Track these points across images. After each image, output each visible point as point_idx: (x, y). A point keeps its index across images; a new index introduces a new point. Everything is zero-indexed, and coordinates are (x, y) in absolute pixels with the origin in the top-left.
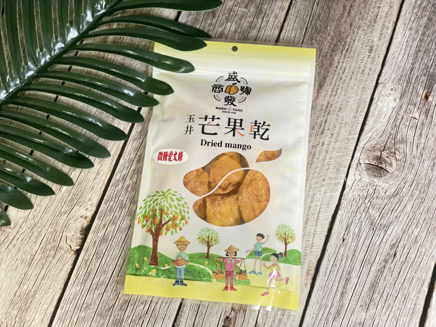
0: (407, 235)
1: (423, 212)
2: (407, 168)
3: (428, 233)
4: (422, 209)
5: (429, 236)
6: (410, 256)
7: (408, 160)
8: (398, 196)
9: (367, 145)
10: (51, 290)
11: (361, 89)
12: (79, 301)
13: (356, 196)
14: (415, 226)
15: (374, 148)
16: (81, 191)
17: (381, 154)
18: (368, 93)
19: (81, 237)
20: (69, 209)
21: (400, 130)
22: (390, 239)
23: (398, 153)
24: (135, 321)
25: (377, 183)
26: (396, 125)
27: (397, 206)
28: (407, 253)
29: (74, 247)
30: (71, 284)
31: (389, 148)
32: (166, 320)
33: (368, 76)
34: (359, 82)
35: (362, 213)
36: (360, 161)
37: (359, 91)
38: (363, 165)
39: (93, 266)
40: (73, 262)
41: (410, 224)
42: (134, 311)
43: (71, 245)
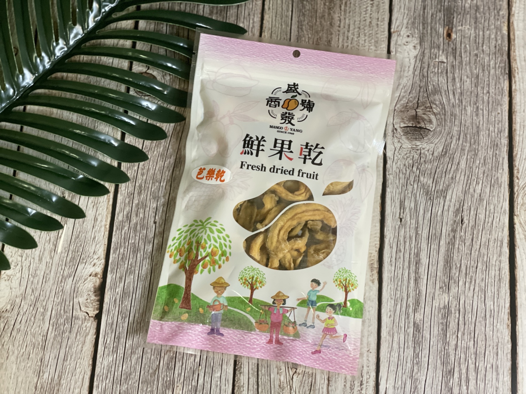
0: (470, 196)
1: (481, 165)
2: (449, 121)
3: (492, 188)
4: (478, 162)
5: (493, 189)
6: (479, 218)
7: (448, 112)
8: (447, 155)
9: (398, 106)
10: (78, 370)
11: (373, 44)
12: (116, 373)
13: (402, 167)
14: (475, 183)
15: (406, 108)
16: (81, 245)
17: (416, 112)
18: (382, 47)
19: (97, 298)
20: (72, 270)
21: (429, 79)
22: (452, 205)
23: (434, 106)
24: (189, 377)
25: (421, 146)
26: (423, 75)
27: (450, 165)
28: (475, 215)
29: (91, 312)
30: (101, 357)
31: (424, 103)
32: (224, 367)
33: (378, 27)
34: (369, 37)
35: (412, 184)
36: (396, 126)
37: (371, 47)
38: (399, 130)
39: (121, 328)
40: (95, 331)
41: (469, 181)
42: (184, 366)
43: (88, 311)
